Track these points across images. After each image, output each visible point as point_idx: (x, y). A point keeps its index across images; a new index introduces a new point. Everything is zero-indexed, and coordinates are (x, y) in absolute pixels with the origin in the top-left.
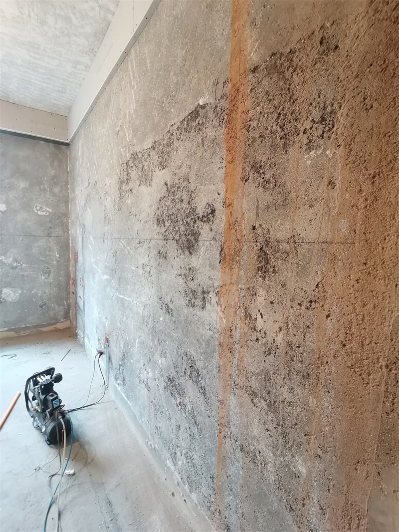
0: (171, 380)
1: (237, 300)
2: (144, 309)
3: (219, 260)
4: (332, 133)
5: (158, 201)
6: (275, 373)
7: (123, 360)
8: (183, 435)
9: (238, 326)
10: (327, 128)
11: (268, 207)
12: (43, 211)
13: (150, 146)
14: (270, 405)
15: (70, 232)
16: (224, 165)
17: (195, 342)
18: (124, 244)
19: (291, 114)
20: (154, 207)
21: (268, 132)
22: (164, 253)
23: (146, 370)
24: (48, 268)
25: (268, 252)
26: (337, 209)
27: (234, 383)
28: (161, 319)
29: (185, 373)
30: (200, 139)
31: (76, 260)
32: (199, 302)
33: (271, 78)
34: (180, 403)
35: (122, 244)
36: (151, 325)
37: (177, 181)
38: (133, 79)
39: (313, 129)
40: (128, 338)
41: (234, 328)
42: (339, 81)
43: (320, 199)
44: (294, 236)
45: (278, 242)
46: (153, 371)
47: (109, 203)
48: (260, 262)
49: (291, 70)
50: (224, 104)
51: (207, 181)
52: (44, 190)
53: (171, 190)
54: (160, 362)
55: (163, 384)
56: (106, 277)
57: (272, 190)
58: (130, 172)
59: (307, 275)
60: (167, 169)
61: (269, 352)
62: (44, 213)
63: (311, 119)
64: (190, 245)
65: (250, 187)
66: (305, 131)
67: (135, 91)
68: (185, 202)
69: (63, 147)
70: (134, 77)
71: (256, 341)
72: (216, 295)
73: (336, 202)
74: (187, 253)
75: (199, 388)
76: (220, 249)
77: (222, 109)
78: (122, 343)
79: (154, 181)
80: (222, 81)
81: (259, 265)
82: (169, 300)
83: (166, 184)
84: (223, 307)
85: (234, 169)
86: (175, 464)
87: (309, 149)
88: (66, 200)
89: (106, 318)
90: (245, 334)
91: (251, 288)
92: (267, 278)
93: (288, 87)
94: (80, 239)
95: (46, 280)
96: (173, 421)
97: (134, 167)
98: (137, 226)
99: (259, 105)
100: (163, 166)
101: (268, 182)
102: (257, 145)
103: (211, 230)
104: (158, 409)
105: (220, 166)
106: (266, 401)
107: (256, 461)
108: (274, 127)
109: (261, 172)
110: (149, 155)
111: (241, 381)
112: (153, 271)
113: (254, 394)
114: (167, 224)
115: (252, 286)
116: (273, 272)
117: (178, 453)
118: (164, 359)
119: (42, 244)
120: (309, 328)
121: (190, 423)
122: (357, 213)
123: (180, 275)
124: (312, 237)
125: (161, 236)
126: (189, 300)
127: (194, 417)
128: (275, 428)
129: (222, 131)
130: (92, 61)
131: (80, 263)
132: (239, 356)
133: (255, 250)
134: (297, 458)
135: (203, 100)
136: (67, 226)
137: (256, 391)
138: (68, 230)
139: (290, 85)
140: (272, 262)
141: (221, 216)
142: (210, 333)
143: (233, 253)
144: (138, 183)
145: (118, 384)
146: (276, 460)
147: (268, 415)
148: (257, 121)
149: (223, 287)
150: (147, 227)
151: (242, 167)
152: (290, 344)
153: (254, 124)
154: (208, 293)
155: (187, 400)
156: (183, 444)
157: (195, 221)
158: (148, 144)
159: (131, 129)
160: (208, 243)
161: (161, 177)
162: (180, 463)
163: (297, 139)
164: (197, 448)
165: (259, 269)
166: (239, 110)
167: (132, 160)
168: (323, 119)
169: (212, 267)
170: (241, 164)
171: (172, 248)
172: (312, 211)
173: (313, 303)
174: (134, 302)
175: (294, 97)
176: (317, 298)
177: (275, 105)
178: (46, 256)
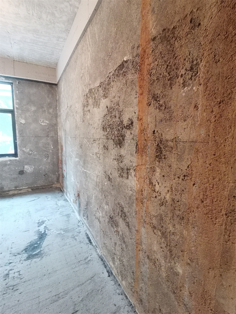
0: (111, 218)
1: (145, 174)
2: (97, 178)
3: (135, 151)
4: (197, 77)
5: (103, 117)
6: (165, 216)
7: (87, 206)
8: (118, 248)
9: (146, 189)
10: (194, 74)
11: (161, 121)
12: (44, 123)
13: (98, 85)
14: (163, 234)
15: (58, 134)
16: (138, 96)
17: (124, 197)
18: (86, 141)
19: (174, 65)
20: (101, 120)
21: (161, 76)
22: (106, 147)
23: (98, 212)
24: (47, 154)
25: (161, 147)
26: (199, 122)
27: (144, 221)
28: (106, 184)
29: (118, 214)
30: (125, 81)
31: (62, 149)
32: (125, 175)
33: (163, 44)
34: (116, 230)
35: (85, 141)
36: (100, 187)
37: (113, 105)
38: (89, 46)
39: (186, 74)
40: (89, 194)
41: (144, 190)
42: (201, 45)
43: (190, 116)
44: (176, 138)
45: (167, 141)
46: (102, 212)
47: (78, 118)
48: (157, 152)
49: (174, 39)
50: (138, 59)
51: (129, 105)
52: (45, 111)
53: (110, 110)
54: (105, 207)
55: (107, 220)
56: (77, 160)
57: (164, 110)
58: (88, 100)
59: (182, 160)
60: (107, 98)
61: (162, 204)
62: (45, 124)
63: (185, 68)
64: (120, 142)
65: (152, 109)
66: (182, 76)
67: (90, 53)
68: (117, 117)
69: (54, 86)
70: (90, 45)
71: (155, 198)
72: (134, 171)
73: (199, 118)
74: (119, 147)
75: (125, 223)
76: (136, 144)
77: (136, 63)
78: (86, 196)
79: (101, 105)
80: (136, 46)
81: (157, 154)
82: (110, 173)
83: (107, 107)
84: (138, 178)
85: (143, 98)
86: (114, 264)
87: (184, 86)
88: (56, 116)
89: (78, 182)
90: (149, 193)
91: (152, 168)
92: (161, 162)
93: (172, 49)
94: (64, 138)
95: (47, 161)
96: (113, 240)
97: (90, 97)
98: (93, 131)
99: (156, 61)
100: (105, 96)
101: (161, 106)
102: (155, 84)
103: (131, 134)
104: (105, 233)
105: (136, 97)
106: (160, 231)
107: (156, 265)
108: (165, 73)
109: (158, 100)
110: (98, 90)
111: (147, 220)
112: (101, 157)
113: (154, 227)
114: (108, 130)
115: (153, 166)
116: (164, 159)
117: (116, 258)
118: (107, 206)
119: (44, 141)
120: (184, 191)
121: (121, 242)
122: (210, 124)
123: (115, 159)
124: (186, 138)
125: (105, 137)
126: (120, 174)
127: (123, 238)
128: (165, 247)
129: (136, 76)
130: (67, 36)
131: (64, 152)
132: (146, 206)
133: (154, 145)
134: (177, 264)
135: (126, 58)
136: (57, 131)
137: (155, 226)
138: (58, 133)
139: (173, 48)
140: (164, 153)
141: (136, 126)
142: (131, 192)
143: (143, 147)
144: (92, 106)
145: (85, 219)
146: (166, 265)
147: (162, 239)
148: (155, 70)
149: (138, 166)
150: (98, 132)
151: (147, 97)
152: (173, 200)
153: (154, 71)
154: (130, 170)
155: (119, 229)
156: (118, 253)
157: (123, 128)
158: (97, 84)
159: (88, 75)
160: (129, 141)
161: (104, 103)
162: (117, 263)
163: (177, 80)
164: (125, 256)
165: (157, 156)
166: (146, 64)
167: (89, 93)
168: (192, 69)
169: (132, 155)
170: (147, 96)
171: (111, 144)
172: (185, 123)
173: (186, 177)
174: (92, 174)
175: (176, 55)
176: (188, 174)
177: (165, 60)
178: (46, 148)
